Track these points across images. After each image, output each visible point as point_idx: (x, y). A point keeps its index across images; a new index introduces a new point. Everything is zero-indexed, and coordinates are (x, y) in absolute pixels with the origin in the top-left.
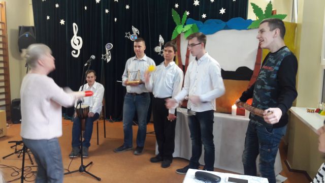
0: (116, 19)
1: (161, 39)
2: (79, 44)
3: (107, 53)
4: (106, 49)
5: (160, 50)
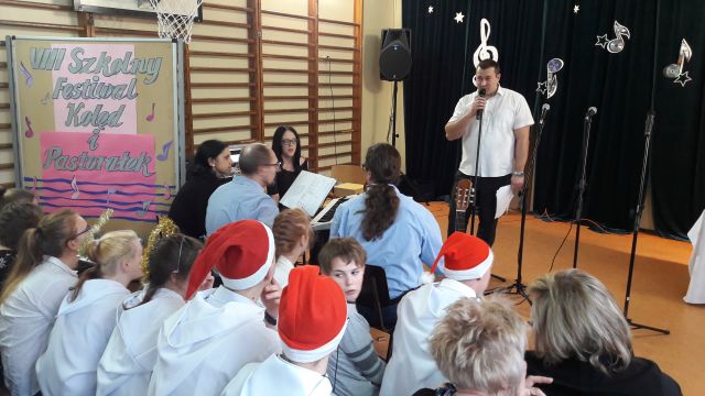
1: (686, 50)
3: (549, 79)
4: (549, 71)
5: (680, 74)
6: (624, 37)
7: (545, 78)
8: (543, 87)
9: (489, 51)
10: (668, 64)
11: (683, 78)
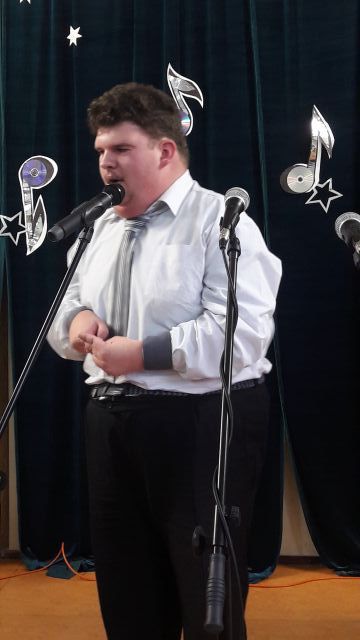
0: (74, 35)
1: (321, 129)
3: (27, 208)
4: (24, 186)
5: (316, 184)
6: (192, 103)
8: (13, 227)
10: (289, 164)
11: (323, 194)
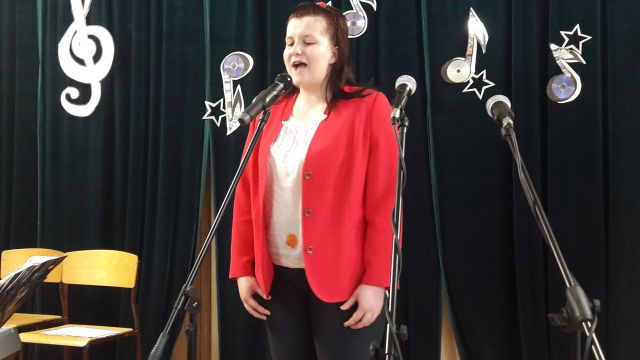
1: (477, 29)
2: (97, 58)
3: (229, 96)
4: (225, 77)
5: (473, 75)
6: (366, 7)
7: (218, 94)
8: (216, 112)
9: (91, 37)
10: (449, 58)
11: (478, 83)
